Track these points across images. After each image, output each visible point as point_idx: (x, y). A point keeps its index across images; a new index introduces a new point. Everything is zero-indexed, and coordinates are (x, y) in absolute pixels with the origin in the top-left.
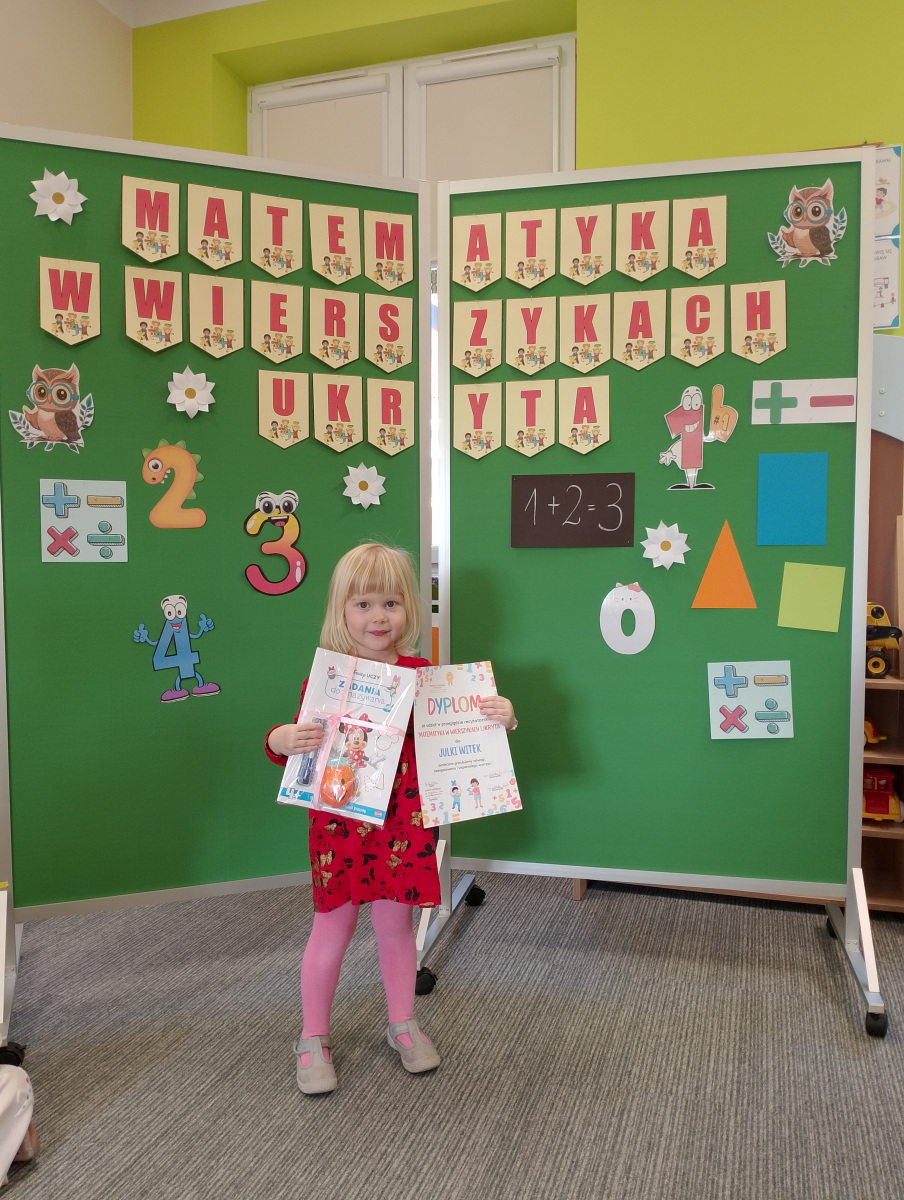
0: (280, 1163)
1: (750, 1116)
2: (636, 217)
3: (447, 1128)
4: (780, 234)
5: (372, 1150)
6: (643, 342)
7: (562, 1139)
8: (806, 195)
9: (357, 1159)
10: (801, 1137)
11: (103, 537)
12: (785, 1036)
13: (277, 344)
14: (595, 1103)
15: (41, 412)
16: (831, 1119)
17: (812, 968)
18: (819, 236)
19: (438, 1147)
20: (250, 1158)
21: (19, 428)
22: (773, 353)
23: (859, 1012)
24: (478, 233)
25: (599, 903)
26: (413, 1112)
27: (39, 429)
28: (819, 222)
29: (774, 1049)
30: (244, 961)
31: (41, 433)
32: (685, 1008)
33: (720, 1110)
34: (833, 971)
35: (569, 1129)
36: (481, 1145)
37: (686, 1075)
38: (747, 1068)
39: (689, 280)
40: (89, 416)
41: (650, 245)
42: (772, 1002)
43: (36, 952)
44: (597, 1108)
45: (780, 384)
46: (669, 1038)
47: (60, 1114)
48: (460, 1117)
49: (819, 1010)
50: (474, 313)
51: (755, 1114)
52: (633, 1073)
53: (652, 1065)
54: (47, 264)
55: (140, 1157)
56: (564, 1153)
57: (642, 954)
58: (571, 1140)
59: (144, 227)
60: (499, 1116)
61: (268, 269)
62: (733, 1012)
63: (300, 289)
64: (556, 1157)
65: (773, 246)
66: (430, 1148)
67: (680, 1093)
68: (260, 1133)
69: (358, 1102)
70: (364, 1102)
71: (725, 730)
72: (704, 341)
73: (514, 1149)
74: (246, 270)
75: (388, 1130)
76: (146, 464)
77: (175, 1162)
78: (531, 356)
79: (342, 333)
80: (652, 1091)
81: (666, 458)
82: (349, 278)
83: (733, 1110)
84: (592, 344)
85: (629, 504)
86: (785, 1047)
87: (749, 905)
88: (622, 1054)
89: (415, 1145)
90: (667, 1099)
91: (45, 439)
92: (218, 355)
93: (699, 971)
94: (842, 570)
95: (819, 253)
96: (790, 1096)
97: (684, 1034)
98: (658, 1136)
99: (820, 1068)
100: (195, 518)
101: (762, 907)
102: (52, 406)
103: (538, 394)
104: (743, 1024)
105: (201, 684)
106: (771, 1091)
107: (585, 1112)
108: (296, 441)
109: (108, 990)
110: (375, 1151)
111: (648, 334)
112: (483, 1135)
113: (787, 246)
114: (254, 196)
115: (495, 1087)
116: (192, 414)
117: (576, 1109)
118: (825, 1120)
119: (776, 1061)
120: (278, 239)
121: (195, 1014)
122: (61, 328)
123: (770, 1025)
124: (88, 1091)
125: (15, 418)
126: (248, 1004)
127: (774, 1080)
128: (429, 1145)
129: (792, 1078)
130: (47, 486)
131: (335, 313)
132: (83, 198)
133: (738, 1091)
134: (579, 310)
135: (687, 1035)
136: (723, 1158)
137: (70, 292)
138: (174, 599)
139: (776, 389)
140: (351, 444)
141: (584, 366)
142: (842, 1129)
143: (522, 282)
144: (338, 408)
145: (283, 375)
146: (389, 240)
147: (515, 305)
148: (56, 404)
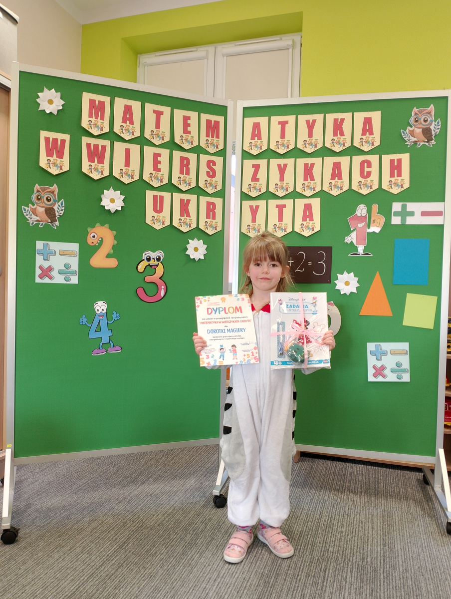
0: (151, 592)
1: (391, 574)
2: (336, 120)
3: (236, 576)
4: (407, 130)
5: (199, 586)
6: (338, 182)
7: (296, 583)
8: (420, 112)
9: (191, 591)
10: (418, 586)
11: (66, 271)
12: (405, 534)
13: (156, 177)
14: (311, 565)
15: (38, 208)
16: (433, 577)
17: (417, 499)
18: (427, 132)
19: (232, 585)
20: (136, 589)
21: (27, 215)
22: (403, 189)
23: (442, 522)
24: (256, 126)
25: (307, 464)
26: (218, 567)
27: (37, 216)
28: (427, 125)
29: (400, 540)
30: (128, 489)
31: (38, 218)
32: (354, 518)
33: (375, 570)
34: (427, 501)
35: (299, 578)
36: (254, 586)
37: (357, 552)
38: (387, 549)
39: (361, 152)
40: (62, 210)
41: (342, 134)
42: (398, 516)
43: (22, 481)
44: (312, 568)
45: (406, 205)
46: (347, 533)
47: (37, 564)
48: (243, 571)
49: (422, 520)
50: (253, 166)
51: (393, 572)
52: (330, 550)
53: (339, 546)
54: (44, 134)
55: (79, 587)
56: (297, 590)
57: (330, 490)
58: (300, 584)
59: (93, 118)
60: (262, 570)
61: (153, 141)
62: (378, 521)
63: (168, 151)
64: (293, 592)
65: (404, 137)
66: (228, 586)
67: (354, 561)
68: (140, 576)
69: (190, 562)
70: (193, 562)
71: (375, 377)
72: (368, 182)
73: (271, 587)
74: (142, 141)
75: (206, 576)
76: (89, 234)
77: (97, 590)
78: (282, 188)
79: (188, 173)
80: (340, 559)
81: (348, 240)
82: (192, 146)
83: (382, 570)
84: (312, 182)
85: (329, 262)
86: (406, 539)
87: (383, 467)
88: (324, 541)
89: (220, 584)
90: (348, 564)
91: (39, 221)
92: (126, 183)
93: (359, 499)
94: (435, 298)
95: (426, 141)
96: (410, 564)
97: (354, 531)
98: (344, 582)
99: (425, 550)
100: (113, 263)
101: (390, 468)
102: (44, 205)
103: (284, 206)
104: (384, 527)
105: (112, 347)
106: (400, 561)
107: (307, 569)
108: (164, 226)
109: (60, 501)
110: (200, 587)
111: (340, 178)
112: (255, 580)
113: (411, 136)
114: (147, 104)
115: (259, 556)
116: (113, 211)
117: (302, 568)
118: (430, 577)
119: (402, 545)
120: (158, 126)
121: (105, 515)
122: (50, 166)
123: (397, 528)
124: (51, 553)
125: (25, 210)
126: (131, 511)
127: (401, 555)
128: (227, 585)
129: (411, 555)
130: (39, 245)
131: (184, 163)
132: (63, 102)
133: (384, 561)
134: (306, 165)
135: (356, 532)
136: (378, 595)
137: (55, 149)
138: (100, 303)
139: (404, 207)
140: (191, 229)
141: (308, 193)
142: (439, 582)
143: (278, 151)
144: (185, 211)
145: (158, 193)
146: (212, 129)
147: (274, 162)
148: (46, 204)
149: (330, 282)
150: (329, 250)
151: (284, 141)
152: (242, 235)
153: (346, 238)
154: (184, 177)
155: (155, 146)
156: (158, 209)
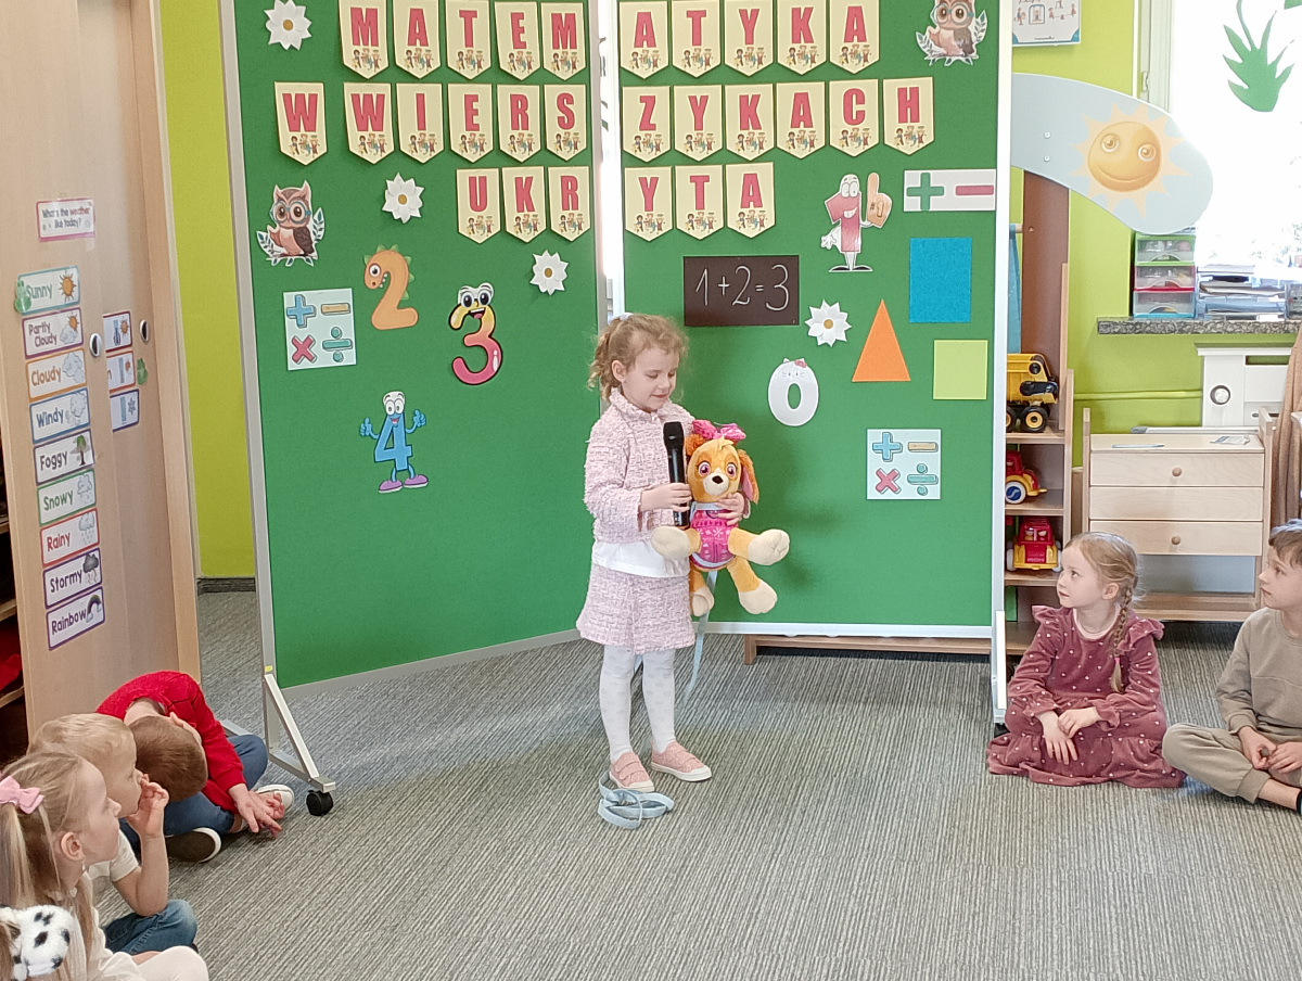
2: (795, 12)
4: (927, 33)
6: (805, 132)
11: (336, 342)
13: (472, 143)
18: (962, 37)
21: (266, 247)
22: (921, 146)
24: (645, 20)
27: (281, 246)
28: (962, 23)
31: (283, 250)
39: (845, 74)
40: (321, 229)
41: (809, 39)
45: (929, 174)
50: (643, 99)
54: (280, 89)
61: (462, 72)
63: (489, 89)
65: (921, 46)
71: (880, 491)
72: (860, 132)
74: (444, 75)
76: (366, 270)
78: (699, 143)
79: (526, 126)
81: (827, 242)
82: (531, 71)
84: (757, 131)
85: (794, 285)
91: (286, 255)
92: (423, 161)
95: (963, 52)
100: (409, 317)
102: (291, 223)
103: (707, 178)
105: (412, 476)
108: (491, 235)
111: (809, 124)
113: (934, 45)
116: (406, 220)
120: (469, 41)
125: (262, 237)
130: (289, 299)
131: (519, 104)
132: (310, 24)
134: (743, 99)
138: (394, 395)
139: (926, 179)
140: (537, 233)
141: (750, 153)
143: (689, 70)
144: (524, 200)
145: (477, 173)
146: (564, 31)
147: (683, 93)
148: (294, 221)
149: (797, 323)
150: (792, 262)
151: (700, 50)
152: (628, 236)
153: (823, 238)
154: (520, 134)
155: (468, 81)
156: (478, 204)
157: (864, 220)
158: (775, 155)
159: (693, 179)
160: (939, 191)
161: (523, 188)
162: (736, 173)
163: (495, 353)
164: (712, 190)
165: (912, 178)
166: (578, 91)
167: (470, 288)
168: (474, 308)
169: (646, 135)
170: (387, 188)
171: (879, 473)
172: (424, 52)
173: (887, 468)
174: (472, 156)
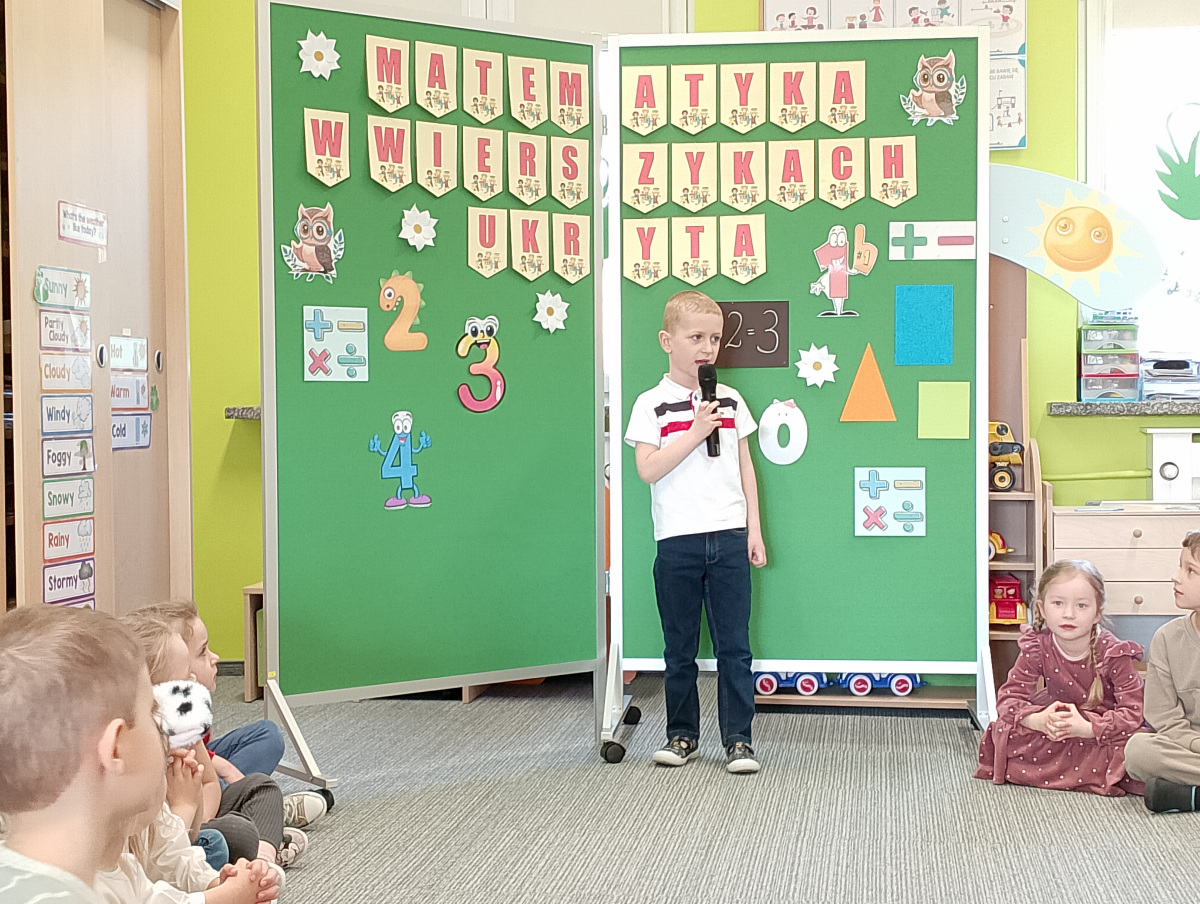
2: (788, 75)
4: (911, 96)
6: (795, 186)
8: (932, 63)
11: (349, 358)
13: (484, 183)
15: (305, 247)
21: (289, 261)
22: (906, 199)
24: (645, 82)
27: (303, 261)
28: (944, 87)
31: (305, 265)
39: (833, 133)
40: (341, 249)
41: (800, 101)
45: (912, 226)
50: (642, 155)
54: (309, 114)
59: (383, 81)
61: (477, 116)
63: (501, 133)
65: (905, 107)
71: (867, 527)
72: (848, 187)
74: (459, 118)
76: (382, 293)
78: (696, 196)
79: (533, 172)
81: (816, 288)
82: (539, 122)
84: (750, 186)
85: (784, 329)
91: (307, 271)
92: (438, 194)
94: (967, 386)
95: (943, 113)
100: (419, 341)
102: (313, 241)
103: (701, 229)
105: (417, 495)
108: (498, 270)
111: (799, 178)
113: (917, 106)
114: (465, 51)
116: (420, 248)
120: (484, 89)
122: (322, 171)
125: (286, 251)
130: (308, 312)
131: (527, 154)
132: (338, 57)
138: (400, 415)
139: (909, 230)
140: (540, 273)
141: (743, 205)
143: (686, 128)
144: (529, 241)
145: (488, 212)
146: (570, 88)
147: (679, 150)
148: (316, 239)
149: (787, 365)
150: (782, 307)
151: (697, 110)
152: (627, 284)
153: (813, 285)
154: (527, 179)
155: (481, 125)
156: (487, 240)
157: (851, 268)
158: (766, 207)
159: (688, 229)
160: (923, 241)
161: (529, 230)
162: (730, 223)
163: (499, 383)
164: (707, 241)
165: (897, 229)
166: (582, 145)
167: (477, 320)
168: (479, 338)
169: (645, 188)
170: (404, 217)
171: (865, 510)
172: (442, 95)
173: (874, 505)
174: (483, 195)
